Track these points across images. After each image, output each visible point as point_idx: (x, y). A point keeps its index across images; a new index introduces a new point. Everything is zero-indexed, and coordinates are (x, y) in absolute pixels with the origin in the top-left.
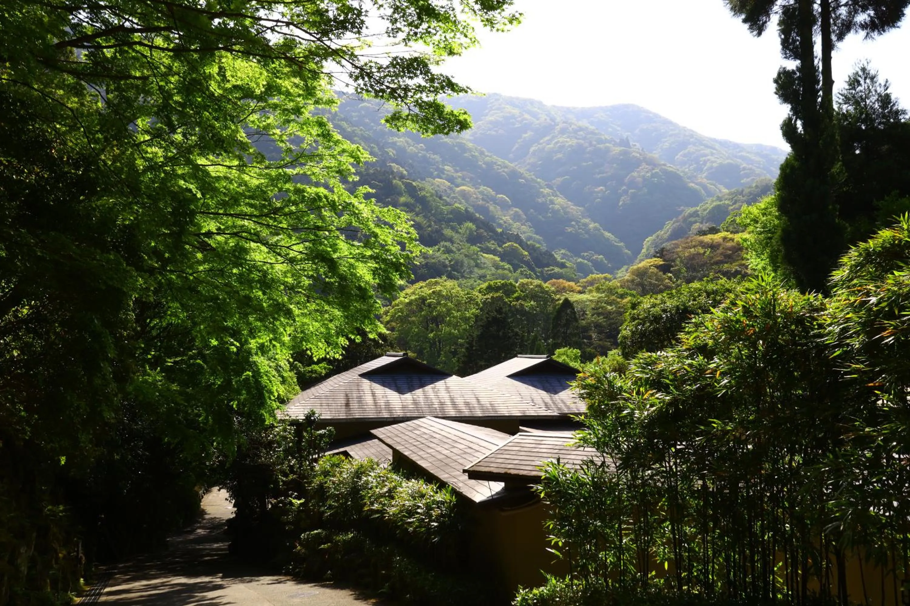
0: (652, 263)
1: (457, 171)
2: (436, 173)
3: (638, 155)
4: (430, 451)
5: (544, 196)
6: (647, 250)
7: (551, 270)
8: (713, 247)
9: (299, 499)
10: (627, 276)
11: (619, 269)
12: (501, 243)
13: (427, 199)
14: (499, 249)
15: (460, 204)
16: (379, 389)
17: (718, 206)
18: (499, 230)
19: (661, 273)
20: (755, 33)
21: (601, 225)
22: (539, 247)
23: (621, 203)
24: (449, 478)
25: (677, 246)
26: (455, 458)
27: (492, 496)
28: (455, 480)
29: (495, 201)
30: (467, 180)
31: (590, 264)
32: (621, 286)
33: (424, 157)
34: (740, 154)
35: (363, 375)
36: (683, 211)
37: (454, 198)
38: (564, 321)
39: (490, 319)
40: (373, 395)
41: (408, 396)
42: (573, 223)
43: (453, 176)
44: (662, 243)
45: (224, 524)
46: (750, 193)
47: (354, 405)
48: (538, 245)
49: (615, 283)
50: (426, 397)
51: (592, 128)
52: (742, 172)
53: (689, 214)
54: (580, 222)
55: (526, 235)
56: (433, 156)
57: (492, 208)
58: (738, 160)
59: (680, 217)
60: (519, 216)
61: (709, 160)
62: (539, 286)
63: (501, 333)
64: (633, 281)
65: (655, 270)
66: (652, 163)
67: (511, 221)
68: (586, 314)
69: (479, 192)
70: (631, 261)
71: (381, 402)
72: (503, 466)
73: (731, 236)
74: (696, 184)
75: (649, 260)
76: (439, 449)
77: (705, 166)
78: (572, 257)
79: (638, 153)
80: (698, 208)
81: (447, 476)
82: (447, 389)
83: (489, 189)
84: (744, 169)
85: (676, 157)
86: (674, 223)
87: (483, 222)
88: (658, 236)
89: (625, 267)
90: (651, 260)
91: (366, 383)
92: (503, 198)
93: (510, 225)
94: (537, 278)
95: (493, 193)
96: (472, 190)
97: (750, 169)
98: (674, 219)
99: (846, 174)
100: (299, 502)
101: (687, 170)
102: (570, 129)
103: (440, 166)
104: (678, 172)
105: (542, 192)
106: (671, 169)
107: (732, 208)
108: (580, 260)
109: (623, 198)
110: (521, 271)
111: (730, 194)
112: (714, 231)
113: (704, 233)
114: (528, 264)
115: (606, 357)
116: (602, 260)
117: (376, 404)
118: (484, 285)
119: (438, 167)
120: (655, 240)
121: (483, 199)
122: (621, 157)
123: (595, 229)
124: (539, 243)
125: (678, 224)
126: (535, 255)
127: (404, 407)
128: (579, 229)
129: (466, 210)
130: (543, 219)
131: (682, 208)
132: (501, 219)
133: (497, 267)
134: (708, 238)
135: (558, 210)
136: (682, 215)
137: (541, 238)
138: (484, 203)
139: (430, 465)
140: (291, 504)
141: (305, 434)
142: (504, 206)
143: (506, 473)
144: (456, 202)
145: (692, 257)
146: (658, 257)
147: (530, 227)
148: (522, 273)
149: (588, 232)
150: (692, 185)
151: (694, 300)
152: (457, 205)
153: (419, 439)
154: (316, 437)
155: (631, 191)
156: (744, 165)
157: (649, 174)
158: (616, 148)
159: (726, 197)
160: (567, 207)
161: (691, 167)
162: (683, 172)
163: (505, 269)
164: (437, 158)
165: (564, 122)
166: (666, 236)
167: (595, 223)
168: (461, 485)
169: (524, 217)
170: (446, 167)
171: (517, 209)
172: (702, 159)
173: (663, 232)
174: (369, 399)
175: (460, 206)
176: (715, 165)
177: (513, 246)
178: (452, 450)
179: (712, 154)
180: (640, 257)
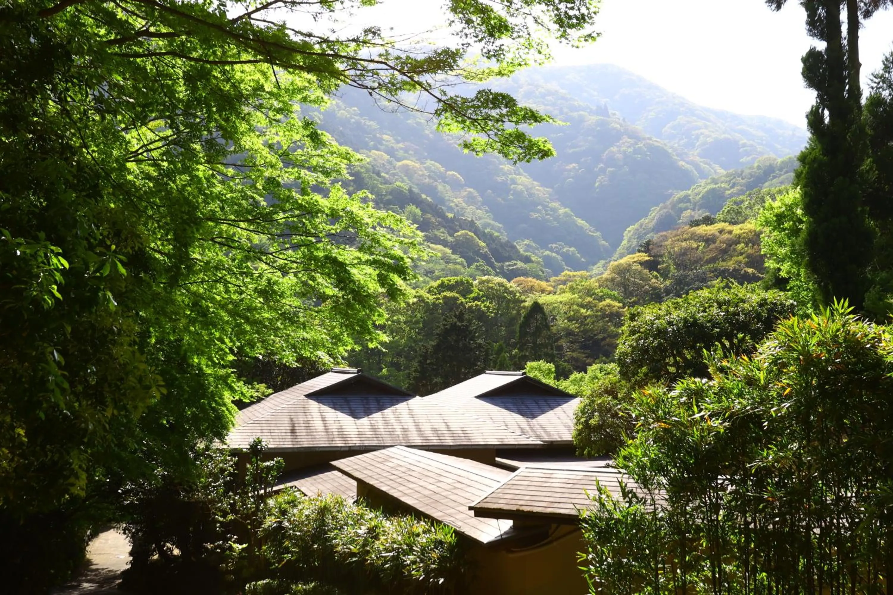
0: (636, 260)
1: (398, 142)
2: (372, 143)
3: (618, 126)
4: (412, 486)
5: (503, 175)
6: (629, 241)
7: (513, 265)
8: (709, 240)
9: (241, 544)
10: (606, 275)
11: (594, 264)
12: (452, 231)
13: (364, 175)
14: (450, 239)
15: (402, 182)
16: (330, 413)
17: (714, 189)
18: (450, 215)
19: (646, 271)
20: (774, 6)
21: (572, 211)
22: (498, 237)
23: (597, 184)
24: (444, 516)
25: (665, 238)
26: (445, 493)
27: (501, 535)
28: (452, 519)
29: (444, 179)
30: (411, 152)
31: (559, 257)
32: (600, 286)
33: (358, 123)
34: (740, 127)
35: (310, 396)
36: (671, 195)
37: (394, 175)
38: (533, 329)
39: (448, 327)
40: (323, 419)
41: (365, 421)
42: (539, 207)
43: (392, 147)
44: (646, 234)
45: (116, 577)
46: (751, 175)
47: (301, 431)
48: (496, 234)
49: (593, 283)
50: (386, 423)
51: (563, 91)
52: (741, 150)
53: (679, 199)
54: (547, 206)
55: (482, 221)
56: (368, 123)
57: (440, 187)
58: (737, 134)
59: (668, 203)
60: (474, 198)
61: (702, 134)
62: (500, 284)
63: (461, 344)
64: (612, 280)
65: (639, 267)
66: (635, 136)
67: (464, 204)
68: (556, 320)
69: (425, 167)
70: (607, 254)
71: (333, 428)
72: (513, 502)
73: (729, 228)
74: (688, 163)
75: (631, 256)
76: (422, 483)
77: (698, 141)
78: (537, 249)
79: (618, 123)
80: (689, 192)
81: (440, 514)
82: (411, 413)
83: (437, 164)
84: (744, 145)
85: (663, 130)
86: (660, 210)
87: (429, 205)
88: (641, 226)
89: (602, 262)
90: (634, 256)
91: (313, 405)
92: (453, 175)
93: (463, 208)
94: (497, 275)
95: (442, 169)
96: (417, 165)
97: (751, 146)
98: (661, 205)
99: (877, 172)
100: (240, 547)
101: (676, 145)
102: (537, 93)
103: (378, 135)
104: (666, 148)
105: (502, 169)
106: (656, 144)
107: (729, 192)
108: (547, 253)
109: (600, 178)
110: (477, 266)
111: (727, 176)
112: (708, 221)
113: (697, 223)
114: (485, 257)
115: (586, 373)
116: (573, 254)
117: (326, 430)
118: (435, 284)
119: (375, 136)
120: (638, 230)
121: (429, 177)
122: (598, 128)
123: (566, 215)
124: (499, 231)
125: (665, 210)
126: (494, 246)
127: (360, 434)
128: (547, 215)
129: (410, 191)
130: (503, 202)
131: (670, 191)
132: (453, 202)
133: (448, 261)
134: (703, 229)
135: (522, 192)
136: (671, 200)
137: (500, 225)
138: (432, 181)
139: (416, 501)
140: (231, 548)
141: (248, 466)
142: (456, 186)
143: (518, 510)
144: (397, 180)
145: (684, 252)
146: (642, 251)
147: (487, 212)
148: (477, 268)
149: (557, 219)
150: (683, 163)
151: (704, 311)
152: (398, 183)
153: (394, 472)
154: (262, 470)
155: (609, 169)
156: (745, 141)
157: (631, 150)
158: (593, 118)
159: (723, 179)
160: (531, 188)
161: (682, 142)
162: (672, 147)
163: (459, 264)
164: (373, 124)
165: (529, 84)
166: (651, 225)
167: (565, 208)
168: (460, 524)
169: (480, 199)
170: (385, 137)
171: (471, 190)
172: (693, 133)
173: (647, 221)
174: (318, 424)
175: (402, 185)
176: (709, 140)
177: (467, 234)
178: (439, 484)
179: (706, 127)
180: (620, 250)
